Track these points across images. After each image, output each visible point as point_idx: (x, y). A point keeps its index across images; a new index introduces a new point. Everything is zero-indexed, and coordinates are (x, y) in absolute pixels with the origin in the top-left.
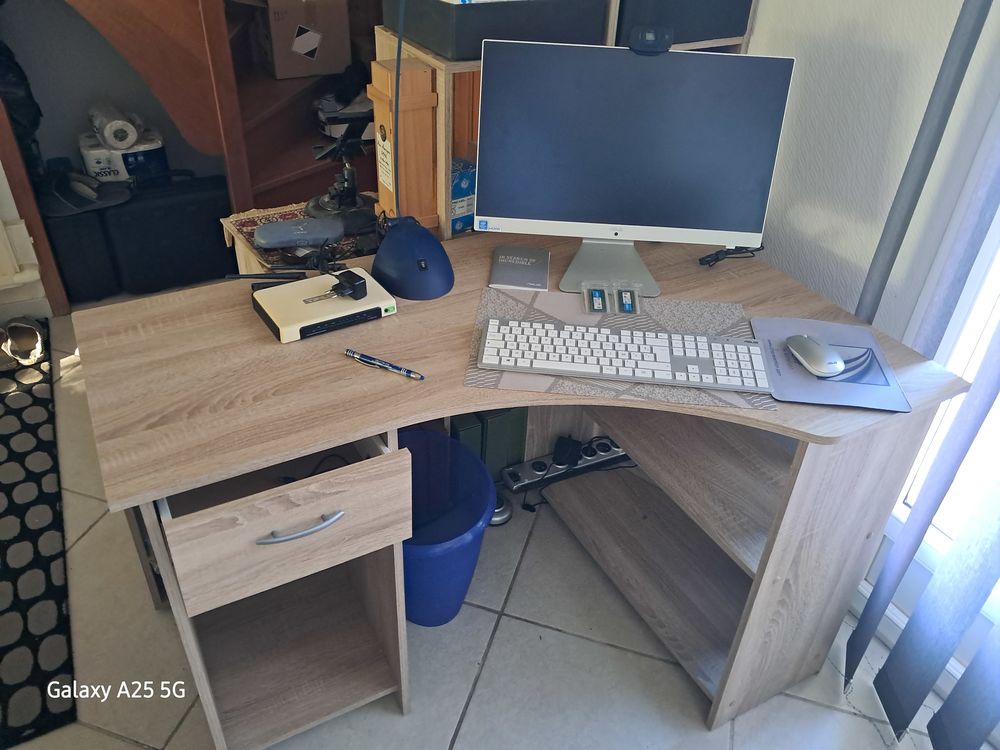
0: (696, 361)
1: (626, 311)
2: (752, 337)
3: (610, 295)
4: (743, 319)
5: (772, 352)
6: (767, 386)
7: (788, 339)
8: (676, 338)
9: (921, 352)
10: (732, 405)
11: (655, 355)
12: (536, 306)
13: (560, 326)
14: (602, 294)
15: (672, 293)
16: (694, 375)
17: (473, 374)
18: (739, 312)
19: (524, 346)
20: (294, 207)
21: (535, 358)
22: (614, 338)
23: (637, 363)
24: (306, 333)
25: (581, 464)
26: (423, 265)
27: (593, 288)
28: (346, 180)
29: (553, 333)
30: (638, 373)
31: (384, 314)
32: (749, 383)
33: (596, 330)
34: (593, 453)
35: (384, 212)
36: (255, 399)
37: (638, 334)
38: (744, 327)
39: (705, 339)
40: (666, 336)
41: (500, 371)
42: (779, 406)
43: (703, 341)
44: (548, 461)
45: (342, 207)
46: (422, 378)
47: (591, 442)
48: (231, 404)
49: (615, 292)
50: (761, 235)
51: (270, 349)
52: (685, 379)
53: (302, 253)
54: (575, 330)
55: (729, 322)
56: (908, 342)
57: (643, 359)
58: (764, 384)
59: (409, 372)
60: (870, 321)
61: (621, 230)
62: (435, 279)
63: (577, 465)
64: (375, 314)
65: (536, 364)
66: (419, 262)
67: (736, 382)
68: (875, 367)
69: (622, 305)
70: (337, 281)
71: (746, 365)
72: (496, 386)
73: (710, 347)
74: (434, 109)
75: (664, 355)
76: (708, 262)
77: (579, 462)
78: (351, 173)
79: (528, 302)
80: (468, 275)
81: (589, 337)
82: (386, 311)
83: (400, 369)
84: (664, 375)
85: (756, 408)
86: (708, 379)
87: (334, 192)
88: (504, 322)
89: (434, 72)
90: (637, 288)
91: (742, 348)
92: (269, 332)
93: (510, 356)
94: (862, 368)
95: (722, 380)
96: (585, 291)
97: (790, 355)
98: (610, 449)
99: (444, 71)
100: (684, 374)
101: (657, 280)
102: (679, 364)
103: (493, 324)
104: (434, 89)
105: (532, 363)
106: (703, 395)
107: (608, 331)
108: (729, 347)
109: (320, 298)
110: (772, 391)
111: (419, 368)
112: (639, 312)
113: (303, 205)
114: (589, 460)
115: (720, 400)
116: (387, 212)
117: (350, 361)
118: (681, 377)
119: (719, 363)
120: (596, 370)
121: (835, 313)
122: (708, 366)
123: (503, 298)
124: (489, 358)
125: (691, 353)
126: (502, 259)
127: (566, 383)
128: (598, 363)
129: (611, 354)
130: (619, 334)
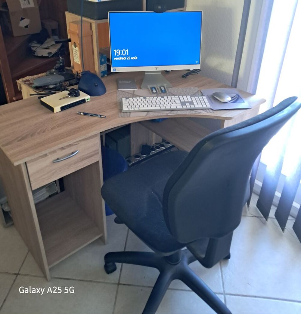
0: (188, 102)
1: (163, 92)
2: (202, 94)
3: (158, 88)
4: (198, 91)
5: (209, 98)
6: (210, 106)
7: (213, 94)
8: (181, 97)
9: (252, 93)
10: (201, 113)
11: (176, 102)
12: (135, 94)
13: (145, 98)
14: (155, 88)
15: (176, 86)
16: (188, 106)
17: (121, 114)
18: (197, 89)
19: (135, 104)
20: (41, 75)
21: (140, 107)
22: (162, 99)
23: (171, 105)
24: (63, 108)
25: (151, 154)
26: (96, 85)
27: (152, 87)
28: (61, 63)
29: (143, 100)
30: (172, 107)
31: (86, 101)
32: (205, 106)
33: (156, 97)
34: (154, 150)
35: (77, 71)
36: (52, 129)
37: (169, 97)
38: (199, 93)
39: (189, 96)
40: (178, 97)
41: (130, 112)
42: (214, 111)
43: (189, 97)
44: (140, 155)
45: (60, 73)
46: (105, 117)
47: (153, 146)
48: (44, 132)
49: (159, 87)
50: (200, 65)
51: (51, 115)
52: (186, 107)
53: (51, 87)
54: (150, 98)
55: (195, 92)
56: (248, 91)
57: (172, 103)
58: (209, 106)
59: (101, 116)
60: (236, 87)
61: (158, 67)
62: (100, 89)
63: (149, 154)
64: (83, 101)
65: (141, 109)
66: (95, 84)
67: (200, 106)
68: (240, 98)
69: (162, 91)
70: (69, 92)
71: (202, 101)
72: (129, 116)
73: (191, 98)
74: (92, 36)
75: (178, 102)
76: (185, 77)
77: (150, 153)
78: (63, 60)
79: (132, 93)
80: (110, 88)
81: (155, 99)
82: (87, 100)
83: (97, 115)
84: (179, 107)
85: (208, 113)
86: (192, 107)
87: (57, 68)
88: (127, 98)
89: (91, 24)
90: (165, 85)
91: (200, 97)
92: (49, 110)
93: (132, 107)
94: (236, 99)
95: (197, 106)
96: (149, 88)
97: (214, 98)
98: (160, 148)
99: (94, 23)
100: (185, 106)
101: (171, 83)
102: (183, 103)
103: (124, 99)
104: (91, 29)
105: (139, 109)
106: (192, 111)
107: (160, 97)
108: (197, 98)
109: (64, 98)
110: (212, 108)
111: (104, 114)
112: (167, 92)
113: (45, 74)
114: (154, 152)
115: (197, 112)
116: (78, 71)
117: (79, 115)
118: (184, 107)
119: (195, 102)
120: (159, 108)
121: (225, 86)
122: (192, 103)
123: (123, 92)
124: (125, 109)
125: (186, 100)
126: (120, 82)
127: (151, 113)
128: (159, 106)
129: (162, 103)
130: (164, 98)
